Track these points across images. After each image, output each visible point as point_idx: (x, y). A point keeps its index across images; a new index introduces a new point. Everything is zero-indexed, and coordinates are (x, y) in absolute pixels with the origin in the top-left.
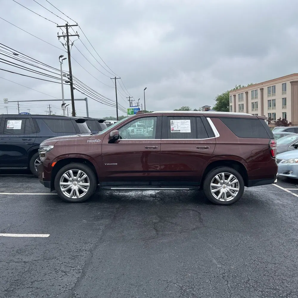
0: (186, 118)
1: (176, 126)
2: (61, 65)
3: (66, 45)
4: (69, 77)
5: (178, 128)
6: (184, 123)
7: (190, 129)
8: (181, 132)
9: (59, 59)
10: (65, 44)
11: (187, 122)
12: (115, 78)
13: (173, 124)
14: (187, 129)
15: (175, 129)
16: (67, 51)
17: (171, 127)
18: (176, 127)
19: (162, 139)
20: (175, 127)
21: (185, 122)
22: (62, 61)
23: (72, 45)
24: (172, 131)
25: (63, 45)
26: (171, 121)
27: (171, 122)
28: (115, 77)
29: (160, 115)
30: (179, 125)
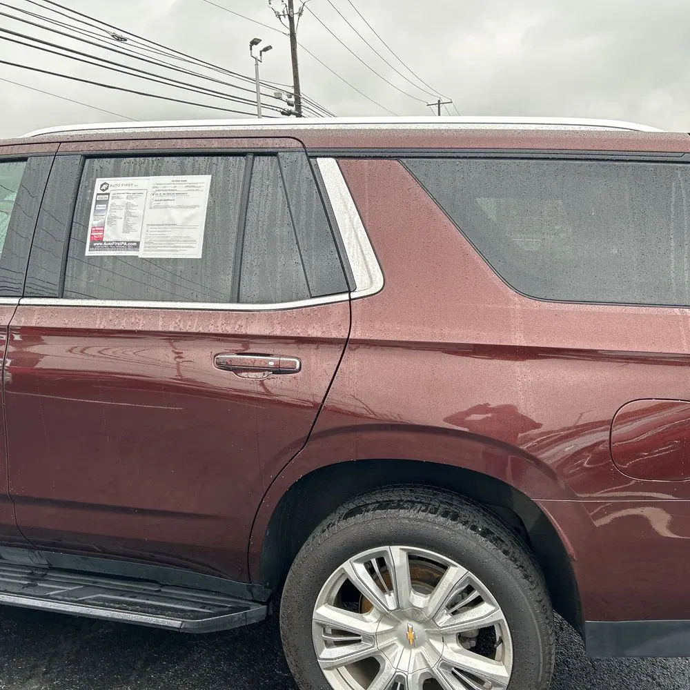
0: (189, 160)
1: (121, 213)
2: (257, 65)
3: (284, 16)
4: (293, 100)
5: (127, 228)
6: (173, 193)
7: (198, 234)
8: (141, 254)
9: (251, 49)
10: (283, 12)
11: (193, 187)
12: (439, 103)
13: (106, 202)
14: (185, 233)
15: (114, 238)
16: (288, 32)
17: (93, 222)
18: (120, 224)
19: (23, 301)
20: (112, 220)
21: (181, 188)
22: (261, 55)
23: (300, 14)
24: (91, 246)
25: (279, 16)
26: (99, 181)
27: (97, 190)
28: (439, 101)
29: (46, 148)
30: (139, 211)
